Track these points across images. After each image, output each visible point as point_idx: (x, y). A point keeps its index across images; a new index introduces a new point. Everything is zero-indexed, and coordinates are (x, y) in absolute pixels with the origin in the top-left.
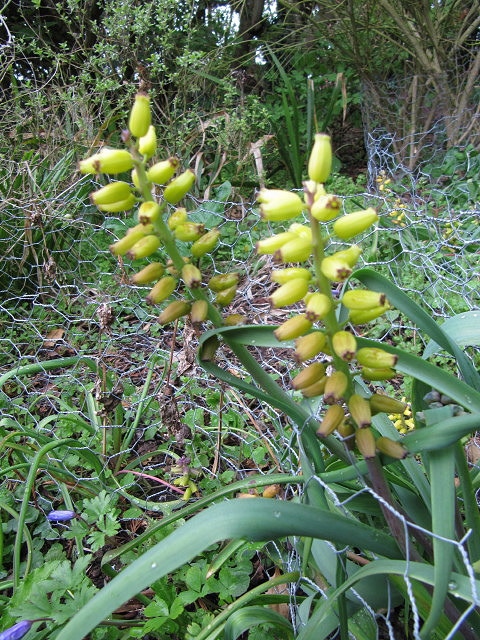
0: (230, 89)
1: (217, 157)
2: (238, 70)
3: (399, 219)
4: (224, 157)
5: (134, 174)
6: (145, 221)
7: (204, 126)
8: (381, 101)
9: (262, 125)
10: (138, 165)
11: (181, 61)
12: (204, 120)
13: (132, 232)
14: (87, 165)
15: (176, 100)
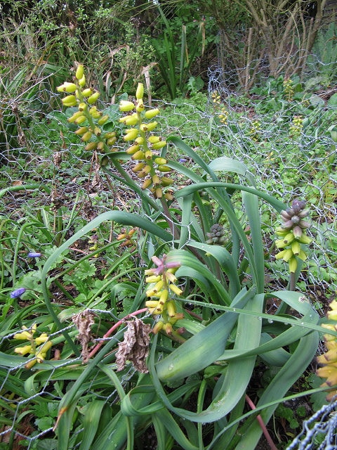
0: (129, 31)
1: (121, 75)
2: (135, 17)
3: (224, 119)
4: (125, 75)
5: (77, 92)
6: (81, 110)
7: (113, 53)
8: (230, 43)
9: (150, 56)
10: (78, 89)
11: (98, 13)
12: (113, 50)
13: (75, 114)
14: (60, 89)
15: (94, 38)
